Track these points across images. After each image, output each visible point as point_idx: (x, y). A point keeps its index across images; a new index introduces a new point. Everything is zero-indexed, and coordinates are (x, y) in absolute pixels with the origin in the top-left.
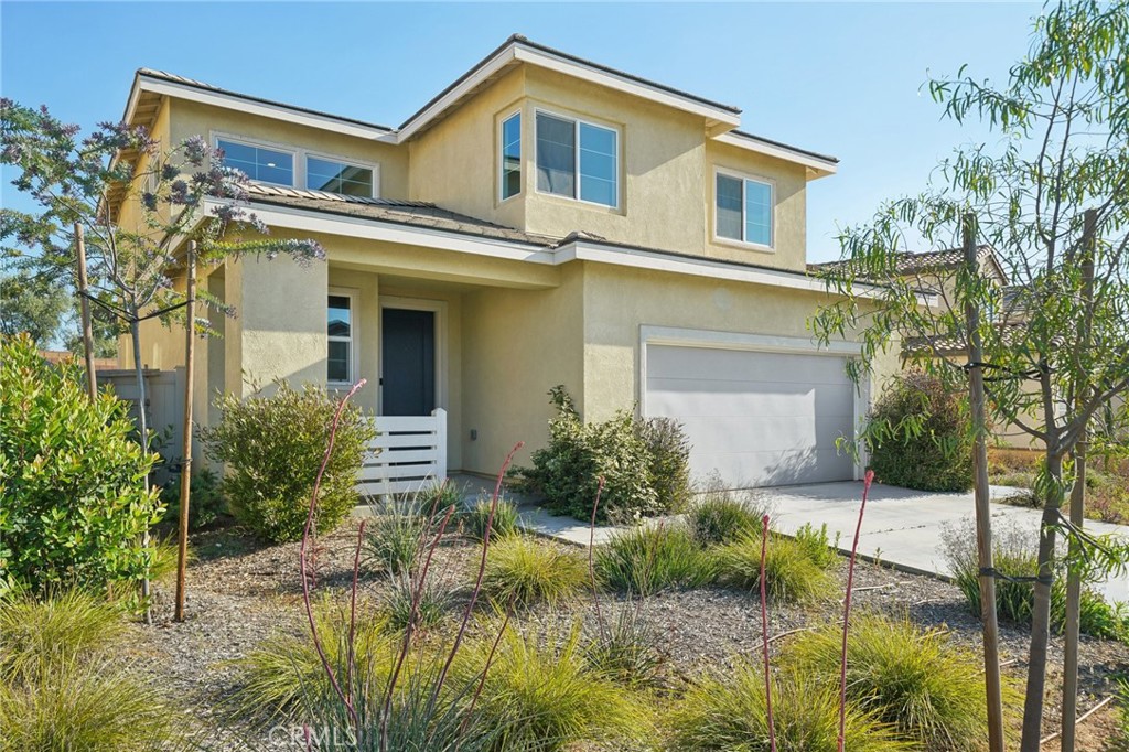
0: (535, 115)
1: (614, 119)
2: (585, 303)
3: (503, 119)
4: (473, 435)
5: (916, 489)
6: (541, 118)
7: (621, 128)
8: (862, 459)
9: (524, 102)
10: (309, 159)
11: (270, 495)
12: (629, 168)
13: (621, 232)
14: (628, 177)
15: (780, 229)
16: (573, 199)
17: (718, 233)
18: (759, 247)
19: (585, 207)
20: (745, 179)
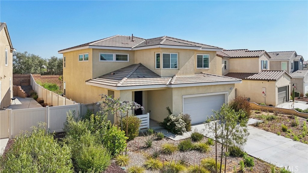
0: (163, 54)
1: (177, 52)
3: (156, 53)
4: (150, 111)
10: (116, 55)
12: (180, 61)
13: (178, 73)
14: (180, 62)
15: (211, 64)
16: (169, 69)
17: (197, 67)
18: (206, 68)
19: (172, 70)
20: (203, 55)
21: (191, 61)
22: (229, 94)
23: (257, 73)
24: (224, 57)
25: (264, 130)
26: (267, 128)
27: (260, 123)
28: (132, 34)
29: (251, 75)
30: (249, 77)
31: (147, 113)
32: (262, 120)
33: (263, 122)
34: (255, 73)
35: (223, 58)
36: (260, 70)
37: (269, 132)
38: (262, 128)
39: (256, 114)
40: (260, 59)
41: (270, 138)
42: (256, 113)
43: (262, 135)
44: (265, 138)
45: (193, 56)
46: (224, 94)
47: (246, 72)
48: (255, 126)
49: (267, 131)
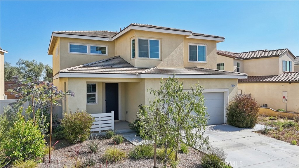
0: (138, 40)
1: (158, 38)
2: (146, 86)
3: (132, 39)
4: (127, 112)
5: (237, 127)
6: (139, 40)
7: (160, 39)
8: (226, 118)
9: (135, 37)
10: (91, 46)
11: (72, 134)
12: (162, 49)
13: (160, 65)
14: (162, 51)
15: (209, 57)
16: (148, 58)
17: (190, 60)
18: (202, 62)
19: (151, 60)
20: (198, 45)
21: (179, 51)
22: (230, 93)
23: (277, 76)
24: (236, 57)
25: (274, 138)
26: (279, 136)
27: (269, 130)
28: (120, 28)
29: (269, 78)
30: (266, 80)
31: (112, 111)
32: (276, 127)
33: (276, 129)
34: (274, 76)
35: (234, 59)
36: (281, 72)
37: (280, 141)
38: (271, 136)
39: (271, 121)
40: (281, 59)
41: (280, 148)
42: (270, 119)
43: (268, 143)
44: (272, 147)
45: (182, 44)
46: (223, 92)
47: (263, 75)
48: (262, 133)
49: (279, 139)
